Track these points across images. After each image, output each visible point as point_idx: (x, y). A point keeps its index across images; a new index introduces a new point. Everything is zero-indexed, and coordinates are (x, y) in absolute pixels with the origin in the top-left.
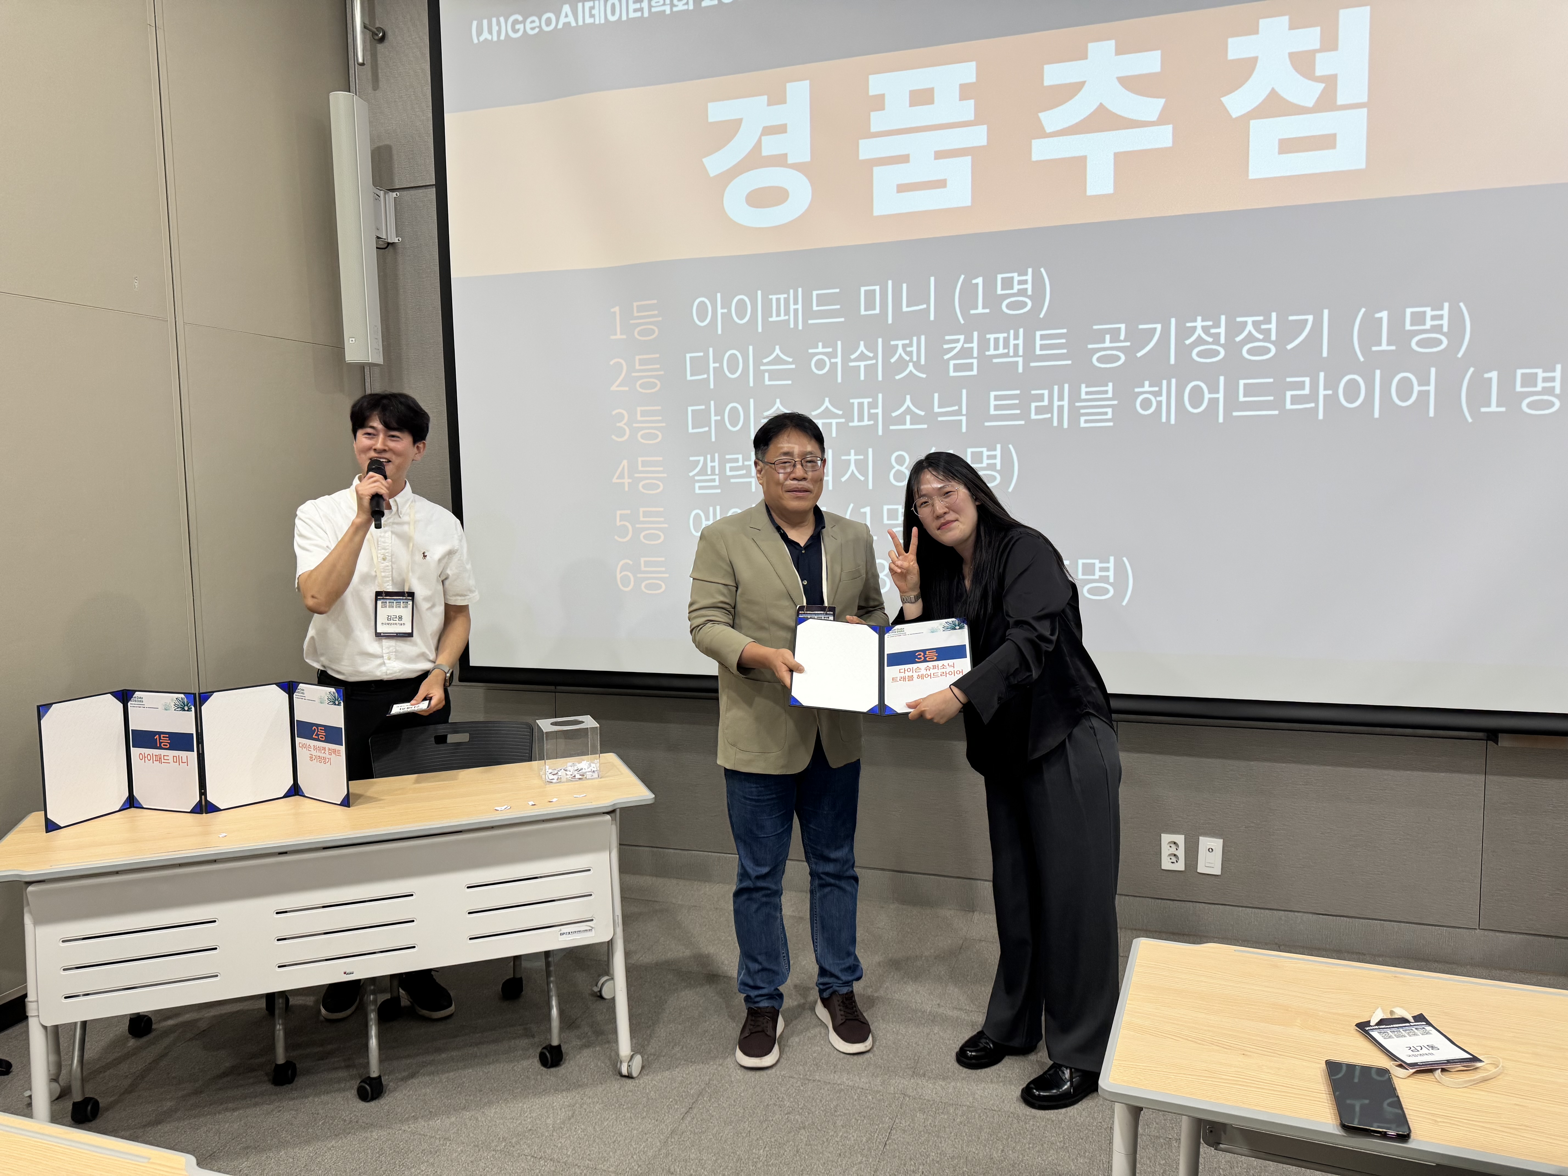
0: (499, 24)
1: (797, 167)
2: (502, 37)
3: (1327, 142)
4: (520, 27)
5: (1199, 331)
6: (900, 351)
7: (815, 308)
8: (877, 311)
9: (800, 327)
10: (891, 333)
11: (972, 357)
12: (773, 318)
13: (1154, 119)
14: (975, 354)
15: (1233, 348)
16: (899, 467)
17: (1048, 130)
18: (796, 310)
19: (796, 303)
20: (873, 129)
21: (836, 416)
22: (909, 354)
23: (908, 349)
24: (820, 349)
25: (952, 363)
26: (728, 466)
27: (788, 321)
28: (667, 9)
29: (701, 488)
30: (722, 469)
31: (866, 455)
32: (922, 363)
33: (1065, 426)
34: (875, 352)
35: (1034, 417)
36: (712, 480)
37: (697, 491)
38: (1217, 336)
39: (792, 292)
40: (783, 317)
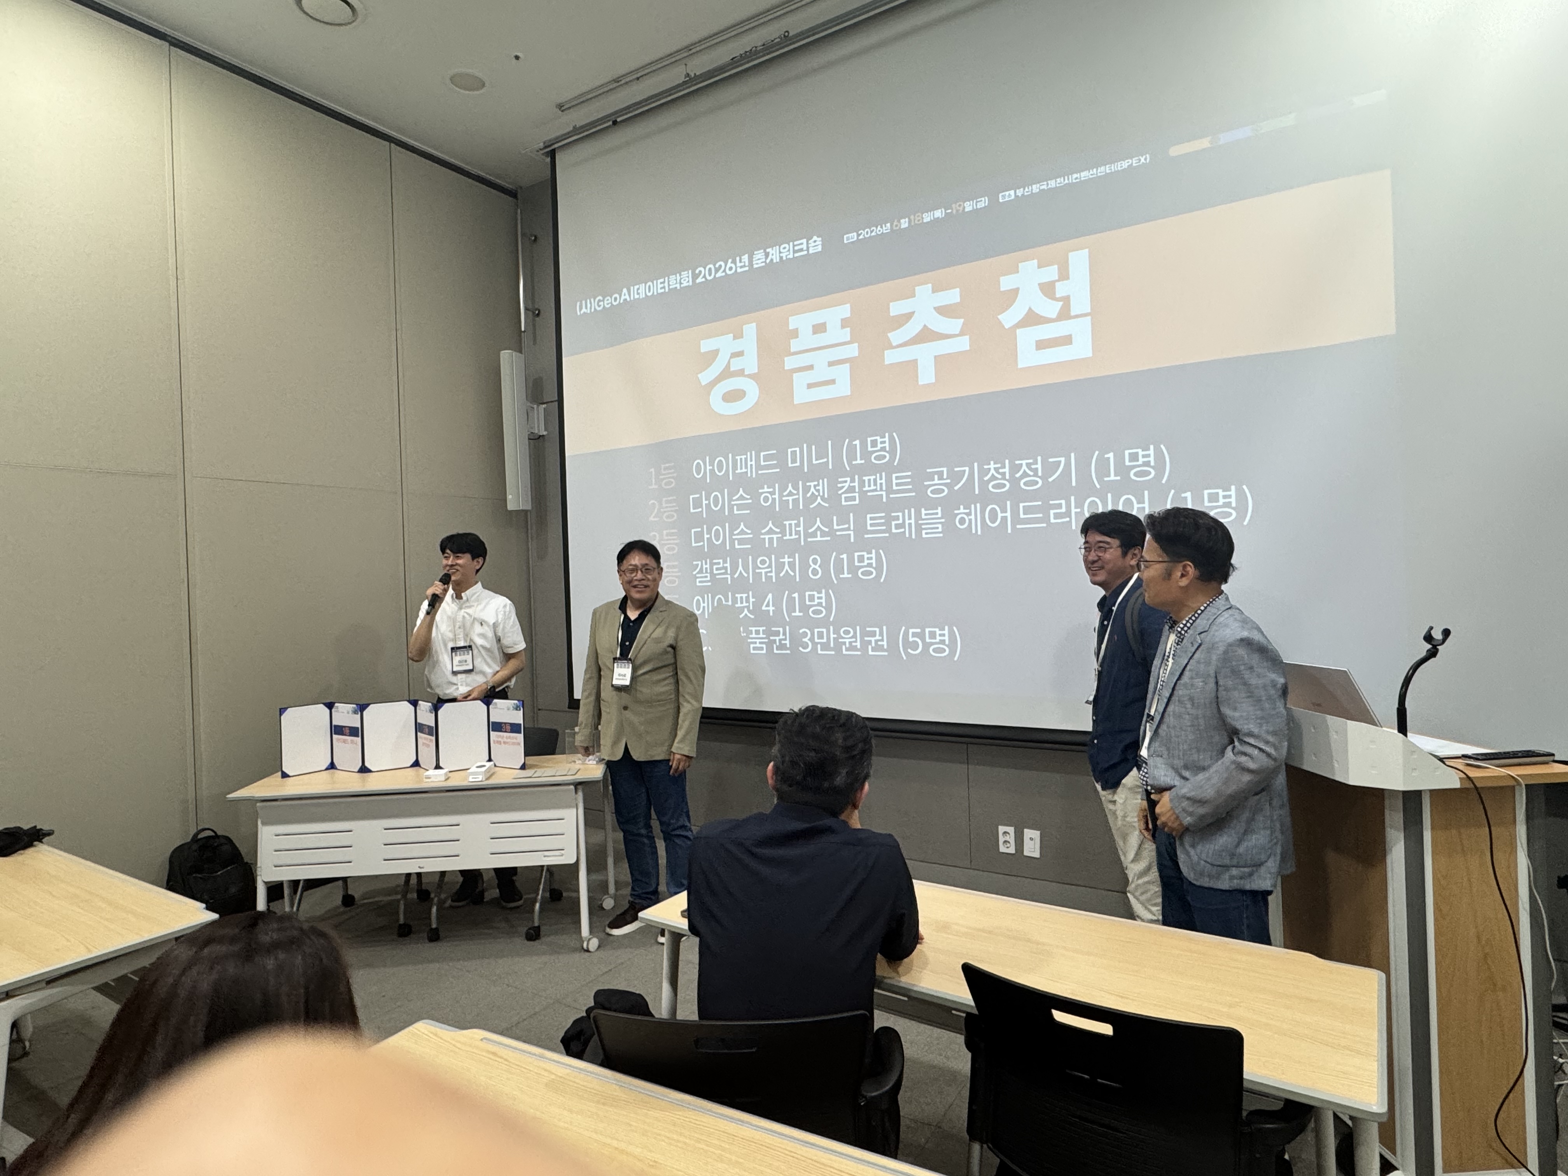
0: (591, 303)
1: (749, 376)
2: (593, 310)
3: (1067, 340)
4: (601, 303)
5: (992, 471)
6: (812, 489)
7: (762, 463)
8: (798, 464)
9: (754, 476)
10: (807, 478)
11: (855, 492)
12: (739, 471)
13: (957, 333)
14: (857, 490)
15: (1014, 481)
16: (815, 564)
17: (894, 344)
18: (751, 465)
19: (751, 461)
20: (792, 350)
21: (776, 533)
22: (818, 491)
23: (817, 488)
24: (766, 490)
25: (843, 496)
26: (715, 567)
27: (747, 472)
28: (678, 286)
29: (700, 582)
30: (712, 569)
31: (794, 559)
32: (826, 496)
33: (914, 537)
34: (798, 490)
35: (894, 531)
36: (706, 577)
37: (698, 584)
38: (1004, 474)
39: (749, 454)
40: (744, 470)
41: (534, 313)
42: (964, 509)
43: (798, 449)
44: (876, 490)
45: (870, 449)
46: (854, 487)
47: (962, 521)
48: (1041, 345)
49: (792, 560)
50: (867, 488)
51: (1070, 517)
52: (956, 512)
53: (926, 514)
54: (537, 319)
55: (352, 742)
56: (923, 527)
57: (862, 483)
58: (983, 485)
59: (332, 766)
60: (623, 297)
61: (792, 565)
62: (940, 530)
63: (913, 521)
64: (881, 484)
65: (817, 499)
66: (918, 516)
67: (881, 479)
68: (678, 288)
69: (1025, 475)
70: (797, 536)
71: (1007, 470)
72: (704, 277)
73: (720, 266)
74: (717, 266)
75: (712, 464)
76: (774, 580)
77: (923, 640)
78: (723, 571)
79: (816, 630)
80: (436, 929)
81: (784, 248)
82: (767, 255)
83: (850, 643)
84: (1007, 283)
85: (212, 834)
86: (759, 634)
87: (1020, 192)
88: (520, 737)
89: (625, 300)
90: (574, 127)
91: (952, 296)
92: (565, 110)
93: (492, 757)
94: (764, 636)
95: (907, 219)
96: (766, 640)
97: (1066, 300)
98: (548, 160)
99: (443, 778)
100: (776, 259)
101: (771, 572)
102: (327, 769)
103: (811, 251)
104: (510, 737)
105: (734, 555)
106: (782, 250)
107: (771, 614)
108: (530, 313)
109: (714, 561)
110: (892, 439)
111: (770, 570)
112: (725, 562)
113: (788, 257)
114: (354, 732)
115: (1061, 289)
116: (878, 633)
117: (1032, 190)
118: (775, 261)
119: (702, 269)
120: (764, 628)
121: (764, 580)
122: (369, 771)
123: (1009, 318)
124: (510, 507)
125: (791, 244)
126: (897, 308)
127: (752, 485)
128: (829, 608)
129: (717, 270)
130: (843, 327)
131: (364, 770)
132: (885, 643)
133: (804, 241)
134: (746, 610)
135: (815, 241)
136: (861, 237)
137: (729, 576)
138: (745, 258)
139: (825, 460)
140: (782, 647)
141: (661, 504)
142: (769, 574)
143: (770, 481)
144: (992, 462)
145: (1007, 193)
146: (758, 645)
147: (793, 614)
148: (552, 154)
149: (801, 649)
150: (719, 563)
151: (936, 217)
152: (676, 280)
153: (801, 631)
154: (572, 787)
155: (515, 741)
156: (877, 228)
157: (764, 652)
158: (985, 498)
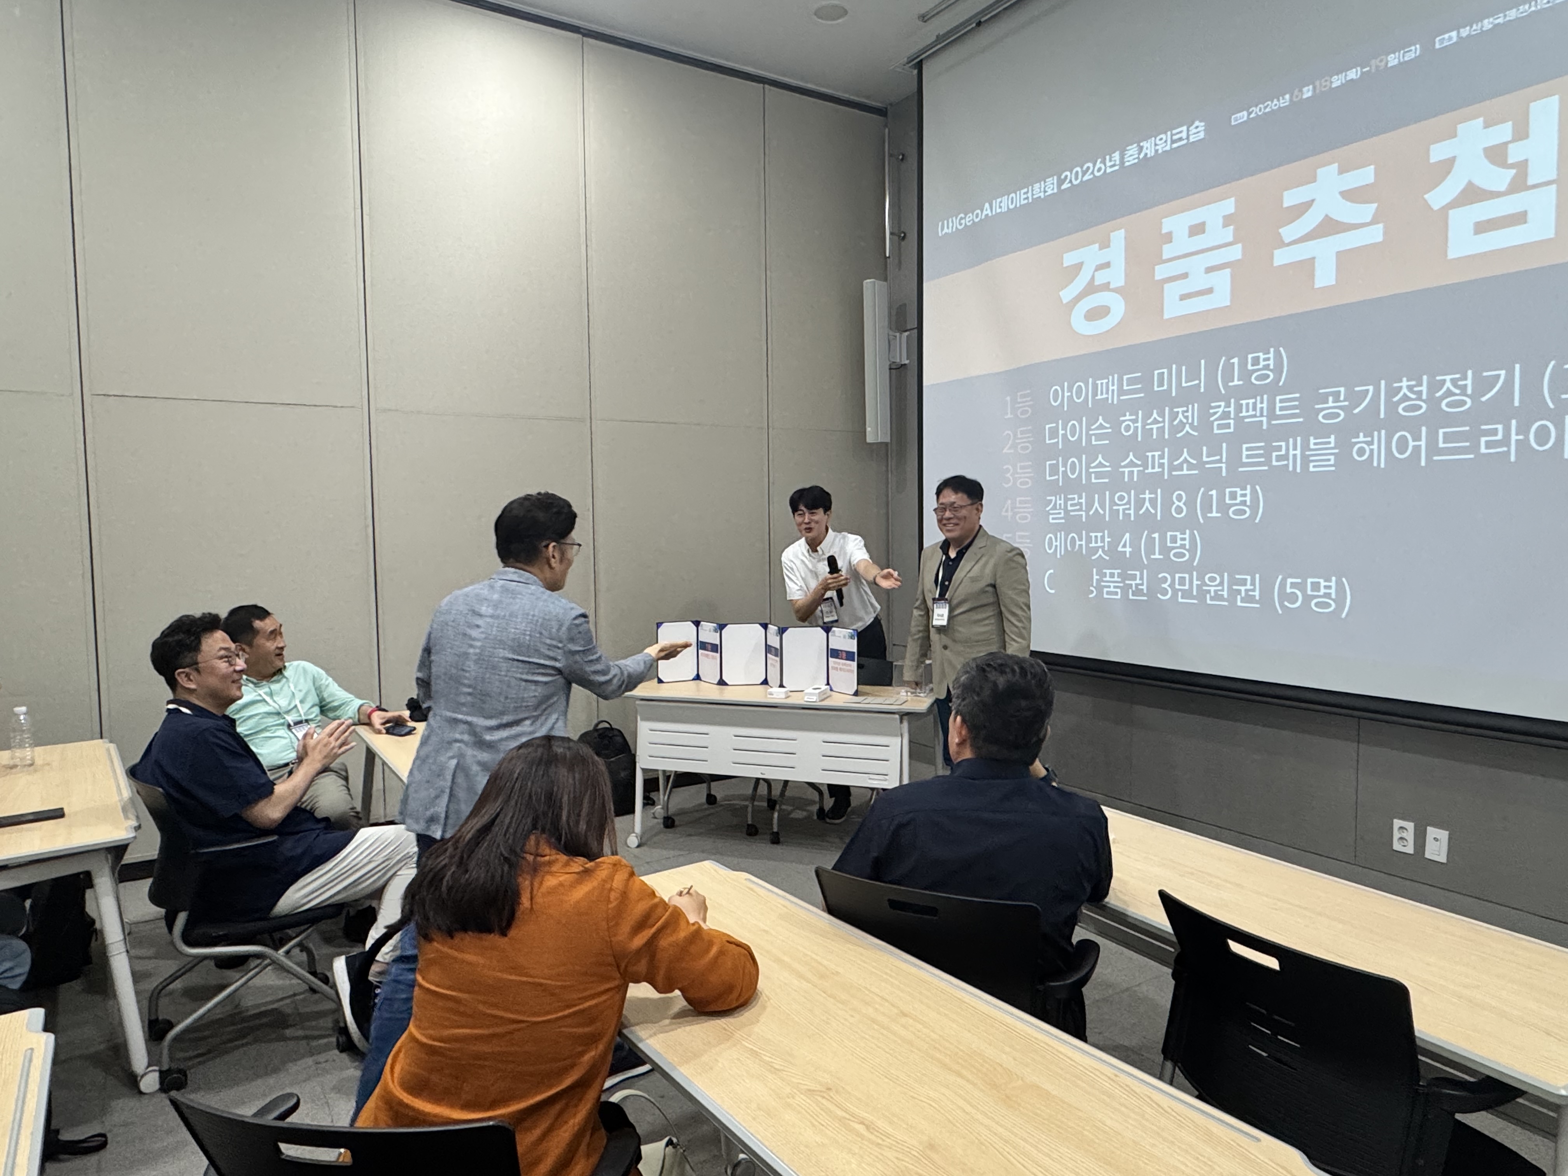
0: (953, 222)
2: (954, 230)
3: (1520, 218)
4: (963, 221)
5: (1405, 390)
6: (1180, 416)
7: (1125, 388)
8: (1165, 387)
9: (1115, 402)
10: (1175, 403)
11: (1230, 418)
12: (1099, 397)
13: (1368, 220)
14: (1232, 416)
15: (1433, 402)
16: (1179, 503)
17: (1287, 241)
18: (1113, 390)
19: (1113, 385)
20: (1165, 257)
21: (1137, 466)
22: (1187, 418)
23: (1186, 414)
24: (1128, 417)
25: (1216, 423)
26: (1069, 503)
27: (1108, 398)
28: (1042, 195)
29: (1053, 519)
30: (1066, 506)
31: (1156, 494)
32: (1196, 424)
33: (1298, 470)
34: (1164, 417)
35: (1274, 463)
36: (1060, 513)
37: (1051, 521)
38: (1421, 392)
39: (1111, 378)
40: (1105, 396)
41: (899, 236)
42: (1365, 436)
43: (1165, 371)
44: (1255, 416)
45: (1250, 367)
46: (1229, 412)
47: (1361, 452)
48: (1481, 228)
49: (1153, 496)
50: (1244, 414)
51: (1508, 445)
52: (1354, 440)
53: (1315, 444)
54: (903, 243)
55: (713, 658)
56: (1312, 458)
57: (1239, 408)
58: (1392, 407)
59: (698, 677)
60: (985, 213)
61: (1153, 502)
62: (1332, 462)
63: (1298, 452)
64: (1262, 408)
65: (1184, 427)
66: (1306, 446)
67: (1262, 402)
68: (1042, 197)
69: (1449, 393)
70: (1160, 470)
71: (1424, 388)
72: (1071, 181)
73: (1088, 168)
74: (1085, 168)
75: (1070, 390)
76: (1132, 519)
77: (1304, 591)
78: (1078, 507)
79: (1177, 576)
80: (777, 833)
81: (1161, 139)
82: (1141, 149)
83: (1216, 591)
84: (1438, 152)
85: (607, 725)
86: (1113, 577)
87: (1465, 32)
88: (854, 665)
89: (987, 215)
90: (937, 36)
91: (1366, 175)
92: (928, 19)
93: (830, 682)
94: (1119, 580)
95: (1311, 87)
96: (1121, 585)
97: (1522, 167)
98: (915, 72)
99: (783, 696)
100: (1151, 153)
101: (1129, 509)
102: (694, 679)
103: (1192, 139)
104: (845, 664)
105: (1091, 490)
106: (1158, 142)
107: (1128, 555)
108: (896, 238)
109: (1070, 496)
110: (1278, 355)
111: (1128, 506)
112: (1080, 497)
113: (1165, 149)
114: (716, 648)
115: (1515, 154)
116: (1249, 582)
117: (1482, 27)
118: (1149, 156)
119: (1068, 173)
120: (1119, 571)
121: (1121, 518)
122: (726, 684)
123: (1438, 198)
124: (870, 439)
125: (1169, 133)
126: (1291, 198)
127: (1112, 413)
128: (1193, 550)
129: (1084, 173)
130: (1225, 225)
131: (722, 683)
132: (1257, 593)
133: (1184, 128)
134: (1100, 551)
135: (1197, 127)
136: (1252, 116)
137: (1084, 513)
138: (1116, 156)
139: (1197, 382)
140: (1138, 592)
141: (1015, 435)
142: (1127, 512)
143: (1132, 407)
144: (1405, 379)
145: (1446, 36)
146: (1112, 589)
147: (1152, 557)
148: (919, 66)
149: (1159, 596)
150: (1073, 499)
151: (1348, 78)
152: (1040, 188)
153: (1160, 576)
154: (897, 716)
155: (849, 668)
156: (1272, 102)
157: (1119, 597)
158: (1394, 423)
